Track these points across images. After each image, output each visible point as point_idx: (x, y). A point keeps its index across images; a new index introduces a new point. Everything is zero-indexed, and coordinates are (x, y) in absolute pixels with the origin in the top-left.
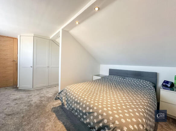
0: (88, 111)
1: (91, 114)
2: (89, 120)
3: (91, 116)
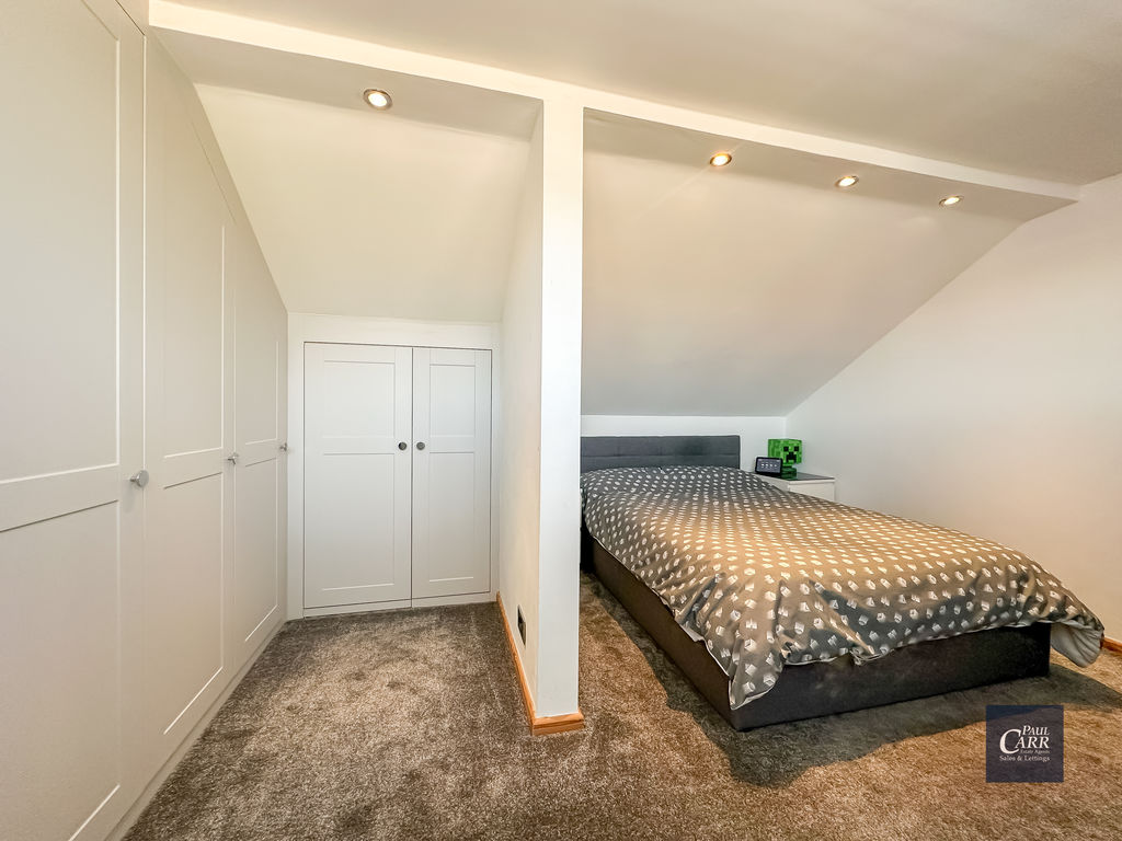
0: (969, 582)
1: (980, 581)
2: (986, 601)
3: (983, 587)
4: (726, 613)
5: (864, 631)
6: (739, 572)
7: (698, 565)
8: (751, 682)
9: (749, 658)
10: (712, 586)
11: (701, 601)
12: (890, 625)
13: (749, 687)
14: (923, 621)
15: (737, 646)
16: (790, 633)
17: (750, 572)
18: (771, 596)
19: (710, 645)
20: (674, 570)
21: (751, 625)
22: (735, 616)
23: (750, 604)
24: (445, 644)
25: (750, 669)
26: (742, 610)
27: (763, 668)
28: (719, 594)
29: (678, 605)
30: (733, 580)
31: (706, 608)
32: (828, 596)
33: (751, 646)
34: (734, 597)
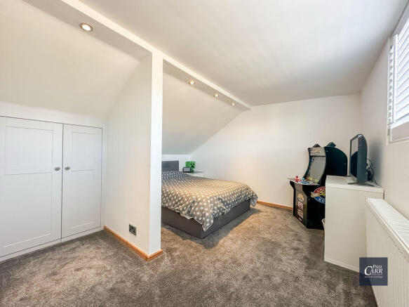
4: (199, 208)
5: (225, 206)
6: (201, 197)
7: (188, 198)
8: (208, 223)
9: (207, 218)
10: (194, 202)
11: (191, 207)
12: (230, 204)
13: (208, 225)
14: (235, 201)
15: (204, 215)
16: (214, 210)
17: (203, 196)
18: (209, 201)
19: (196, 218)
20: (179, 201)
21: (206, 209)
22: (202, 208)
23: (205, 204)
24: (91, 249)
25: (208, 220)
26: (203, 206)
27: (210, 219)
28: (196, 204)
29: (183, 210)
30: (199, 199)
31: (193, 208)
32: (219, 199)
33: (207, 214)
34: (201, 203)
